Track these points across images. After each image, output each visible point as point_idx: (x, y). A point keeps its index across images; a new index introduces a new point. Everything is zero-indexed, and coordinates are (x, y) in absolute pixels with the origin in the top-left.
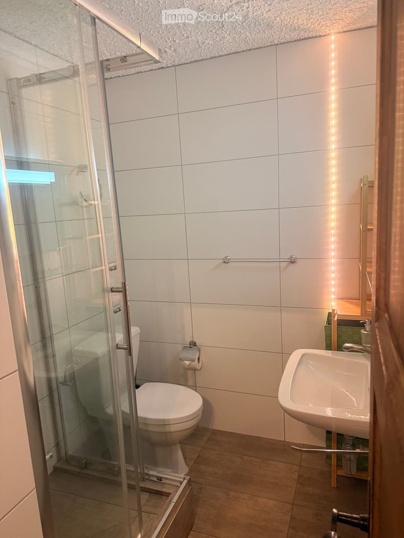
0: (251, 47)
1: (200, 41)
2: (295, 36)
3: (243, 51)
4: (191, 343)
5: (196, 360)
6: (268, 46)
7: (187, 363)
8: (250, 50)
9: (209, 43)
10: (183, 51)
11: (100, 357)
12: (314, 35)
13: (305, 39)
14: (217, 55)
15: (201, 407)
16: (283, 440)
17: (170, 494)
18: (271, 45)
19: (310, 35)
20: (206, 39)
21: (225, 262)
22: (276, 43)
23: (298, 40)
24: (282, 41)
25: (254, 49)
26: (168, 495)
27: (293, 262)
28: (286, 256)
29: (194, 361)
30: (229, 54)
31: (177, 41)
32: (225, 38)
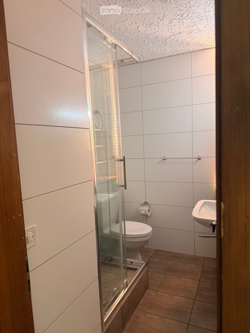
0: (179, 53)
1: (154, 51)
2: (201, 48)
3: (175, 55)
4: (145, 203)
5: (148, 211)
6: (187, 53)
7: (143, 212)
8: (178, 54)
9: (158, 52)
10: (146, 56)
11: (102, 202)
12: (210, 47)
13: (206, 49)
14: (162, 57)
15: (151, 231)
16: (194, 255)
17: (137, 269)
18: (189, 52)
19: (208, 48)
20: (157, 50)
21: (164, 159)
22: (191, 51)
23: (202, 50)
24: (194, 50)
25: (180, 54)
26: (136, 269)
27: (199, 159)
28: (196, 156)
29: (147, 211)
30: (168, 57)
31: (144, 51)
32: (167, 49)
